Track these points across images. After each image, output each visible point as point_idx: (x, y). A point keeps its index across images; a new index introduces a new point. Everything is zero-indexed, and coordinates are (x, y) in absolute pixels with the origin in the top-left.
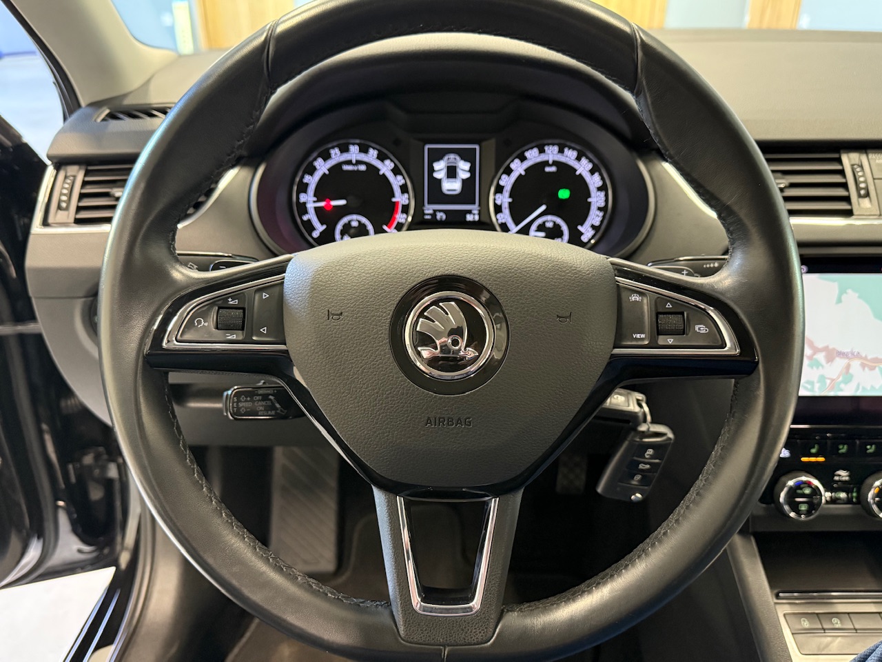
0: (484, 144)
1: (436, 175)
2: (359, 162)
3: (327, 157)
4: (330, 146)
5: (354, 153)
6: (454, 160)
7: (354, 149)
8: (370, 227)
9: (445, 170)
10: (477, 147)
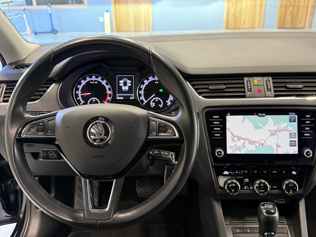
0: (135, 75)
1: (120, 85)
2: (95, 81)
3: (85, 79)
4: (86, 76)
5: (94, 78)
6: (126, 80)
7: (94, 77)
8: (99, 101)
9: (123, 83)
10: (133, 76)
